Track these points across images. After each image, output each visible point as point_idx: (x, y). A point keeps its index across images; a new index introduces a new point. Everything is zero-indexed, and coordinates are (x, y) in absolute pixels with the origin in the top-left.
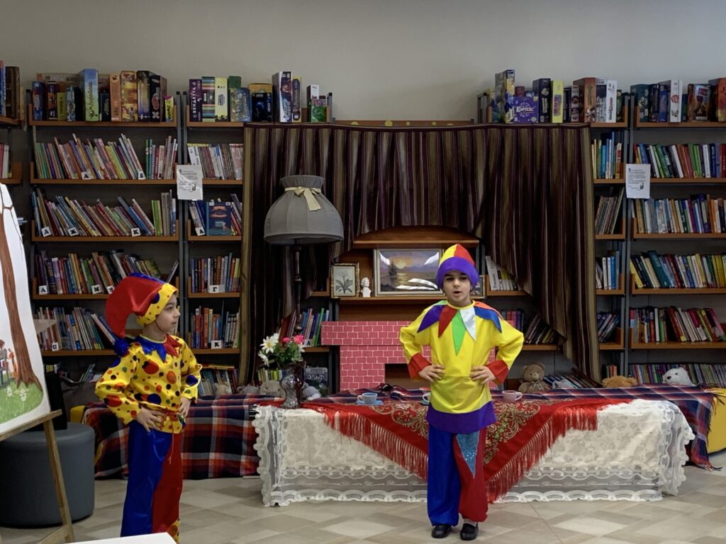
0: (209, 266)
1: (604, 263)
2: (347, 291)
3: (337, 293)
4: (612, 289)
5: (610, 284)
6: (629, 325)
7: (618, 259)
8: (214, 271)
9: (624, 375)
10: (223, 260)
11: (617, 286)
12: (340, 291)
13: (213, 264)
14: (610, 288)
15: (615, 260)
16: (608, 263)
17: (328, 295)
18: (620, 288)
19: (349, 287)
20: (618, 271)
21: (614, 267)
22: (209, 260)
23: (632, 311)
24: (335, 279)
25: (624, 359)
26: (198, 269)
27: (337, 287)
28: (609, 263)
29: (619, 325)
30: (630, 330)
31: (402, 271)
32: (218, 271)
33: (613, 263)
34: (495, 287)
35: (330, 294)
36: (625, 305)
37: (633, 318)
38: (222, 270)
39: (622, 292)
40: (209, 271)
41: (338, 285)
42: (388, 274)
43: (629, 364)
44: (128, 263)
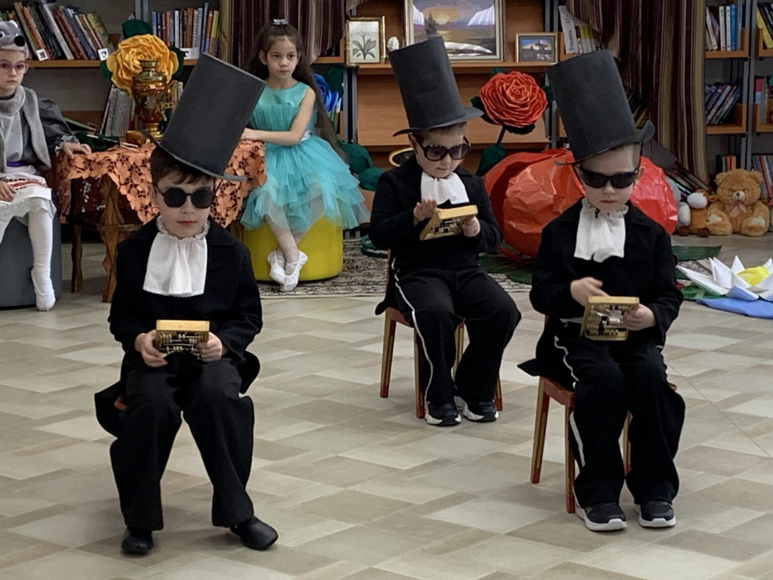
0: (177, 22)
1: (721, 14)
2: (368, 57)
3: (355, 59)
4: (732, 50)
5: (729, 43)
6: (754, 100)
7: (740, 8)
8: (184, 29)
9: (746, 169)
10: (196, 13)
11: (739, 46)
12: (359, 55)
13: (182, 19)
14: (729, 49)
15: (736, 10)
16: (726, 13)
17: (343, 61)
18: (742, 49)
19: (372, 51)
20: (740, 25)
21: (735, 18)
22: (177, 13)
23: (757, 81)
24: (351, 39)
25: (747, 148)
26: (162, 26)
27: (355, 51)
28: (728, 14)
29: (740, 100)
30: (755, 106)
31: (443, 27)
32: (189, 29)
33: (733, 13)
34: (571, 49)
35: (345, 60)
36: (749, 72)
37: (759, 91)
38: (195, 27)
39: (745, 54)
40: (177, 28)
41: (355, 47)
42: (425, 32)
43: (753, 154)
44: (64, 17)
